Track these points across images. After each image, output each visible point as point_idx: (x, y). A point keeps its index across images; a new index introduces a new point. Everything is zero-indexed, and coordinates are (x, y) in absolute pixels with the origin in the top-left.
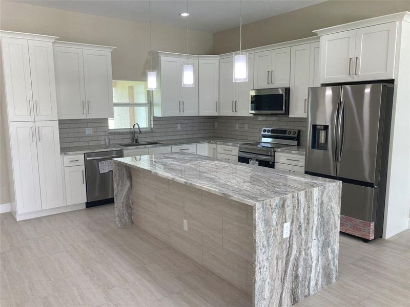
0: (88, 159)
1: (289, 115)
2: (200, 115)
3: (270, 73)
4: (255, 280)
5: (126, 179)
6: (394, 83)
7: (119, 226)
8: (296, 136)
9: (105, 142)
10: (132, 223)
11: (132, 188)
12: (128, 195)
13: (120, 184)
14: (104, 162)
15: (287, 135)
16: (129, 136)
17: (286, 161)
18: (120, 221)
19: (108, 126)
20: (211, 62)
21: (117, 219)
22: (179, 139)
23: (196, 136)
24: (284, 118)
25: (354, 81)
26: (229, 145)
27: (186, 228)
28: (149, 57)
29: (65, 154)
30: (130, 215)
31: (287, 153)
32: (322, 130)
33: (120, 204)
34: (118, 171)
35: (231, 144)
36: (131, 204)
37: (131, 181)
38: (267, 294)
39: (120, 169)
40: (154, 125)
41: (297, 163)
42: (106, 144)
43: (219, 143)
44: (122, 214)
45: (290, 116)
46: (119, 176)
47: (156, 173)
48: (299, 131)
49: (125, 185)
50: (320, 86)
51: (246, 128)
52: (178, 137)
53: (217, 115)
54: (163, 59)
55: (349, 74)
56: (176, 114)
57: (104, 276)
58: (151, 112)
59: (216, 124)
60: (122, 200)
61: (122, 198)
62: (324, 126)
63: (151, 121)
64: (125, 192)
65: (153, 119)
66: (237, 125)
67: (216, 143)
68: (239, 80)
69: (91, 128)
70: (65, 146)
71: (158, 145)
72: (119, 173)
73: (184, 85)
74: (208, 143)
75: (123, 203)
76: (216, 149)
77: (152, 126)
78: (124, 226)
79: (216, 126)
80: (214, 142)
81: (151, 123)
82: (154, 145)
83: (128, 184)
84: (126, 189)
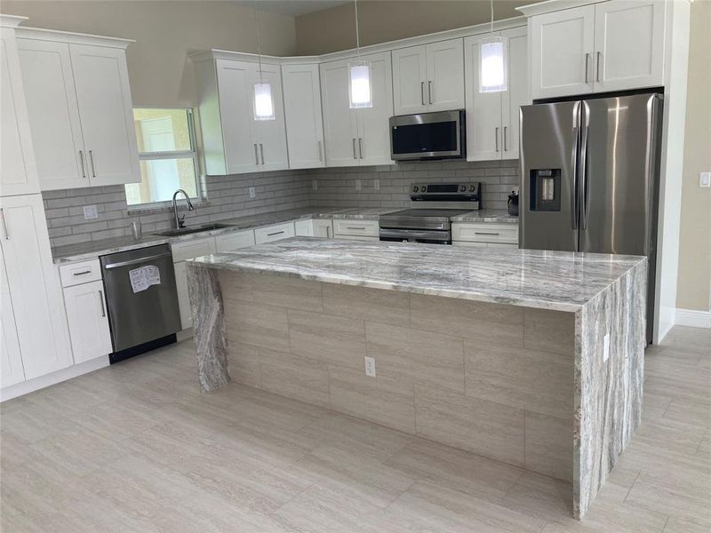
0: (108, 267)
1: (466, 157)
2: (291, 168)
3: (426, 86)
4: (579, 440)
5: (213, 297)
6: (663, 93)
7: (207, 387)
8: (475, 193)
9: (133, 231)
10: (229, 379)
11: (223, 313)
12: (217, 327)
13: (203, 308)
14: (139, 270)
15: (459, 193)
16: (167, 216)
17: (474, 237)
18: (209, 379)
19: (125, 200)
20: (303, 69)
21: (202, 376)
22: (252, 216)
23: (281, 208)
24: (458, 164)
25: (595, 92)
26: (359, 219)
27: (371, 371)
28: (189, 61)
29: (63, 261)
30: (224, 364)
31: (476, 222)
32: (548, 177)
33: (206, 347)
34: (197, 284)
35: (361, 216)
36: (224, 344)
37: (221, 300)
38: (590, 462)
39: (200, 279)
40: (208, 191)
41: (494, 237)
42: (133, 235)
43: (337, 216)
44: (210, 365)
45: (469, 159)
46: (200, 293)
47: (316, 277)
48: (480, 184)
49: (212, 309)
50: (531, 103)
51: (377, 187)
52: (252, 213)
53: (324, 166)
54: (221, 63)
55: (586, 82)
56: (250, 167)
57: (248, 488)
58: (199, 167)
59: (315, 183)
60: (209, 339)
61: (209, 336)
62: (553, 170)
63: (201, 184)
64: (212, 323)
65: (207, 180)
66: (359, 183)
67: (330, 217)
68: (489, 88)
69: (95, 206)
70: (59, 243)
71: (232, 228)
72: (200, 287)
73: (354, 105)
74: (313, 218)
75: (210, 344)
76: (330, 229)
77: (205, 194)
78: (217, 388)
79: (315, 188)
80: (327, 215)
81: (201, 187)
82: (225, 229)
83: (216, 305)
84: (214, 315)
